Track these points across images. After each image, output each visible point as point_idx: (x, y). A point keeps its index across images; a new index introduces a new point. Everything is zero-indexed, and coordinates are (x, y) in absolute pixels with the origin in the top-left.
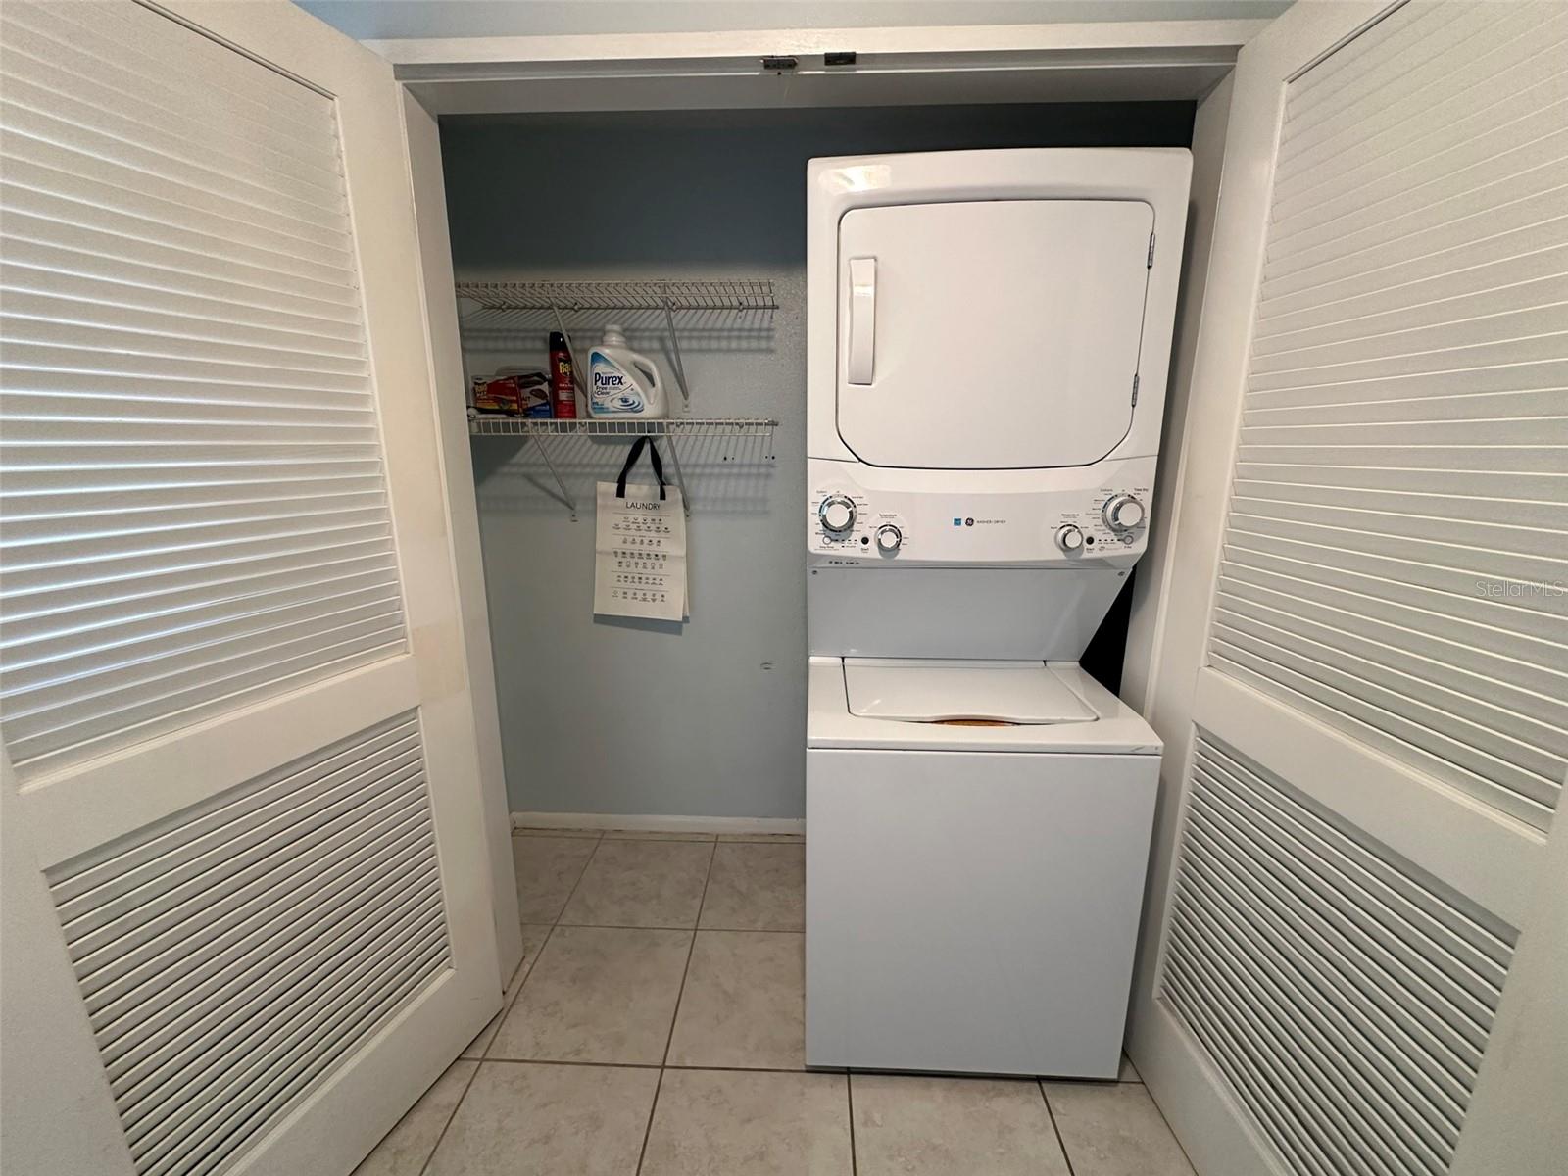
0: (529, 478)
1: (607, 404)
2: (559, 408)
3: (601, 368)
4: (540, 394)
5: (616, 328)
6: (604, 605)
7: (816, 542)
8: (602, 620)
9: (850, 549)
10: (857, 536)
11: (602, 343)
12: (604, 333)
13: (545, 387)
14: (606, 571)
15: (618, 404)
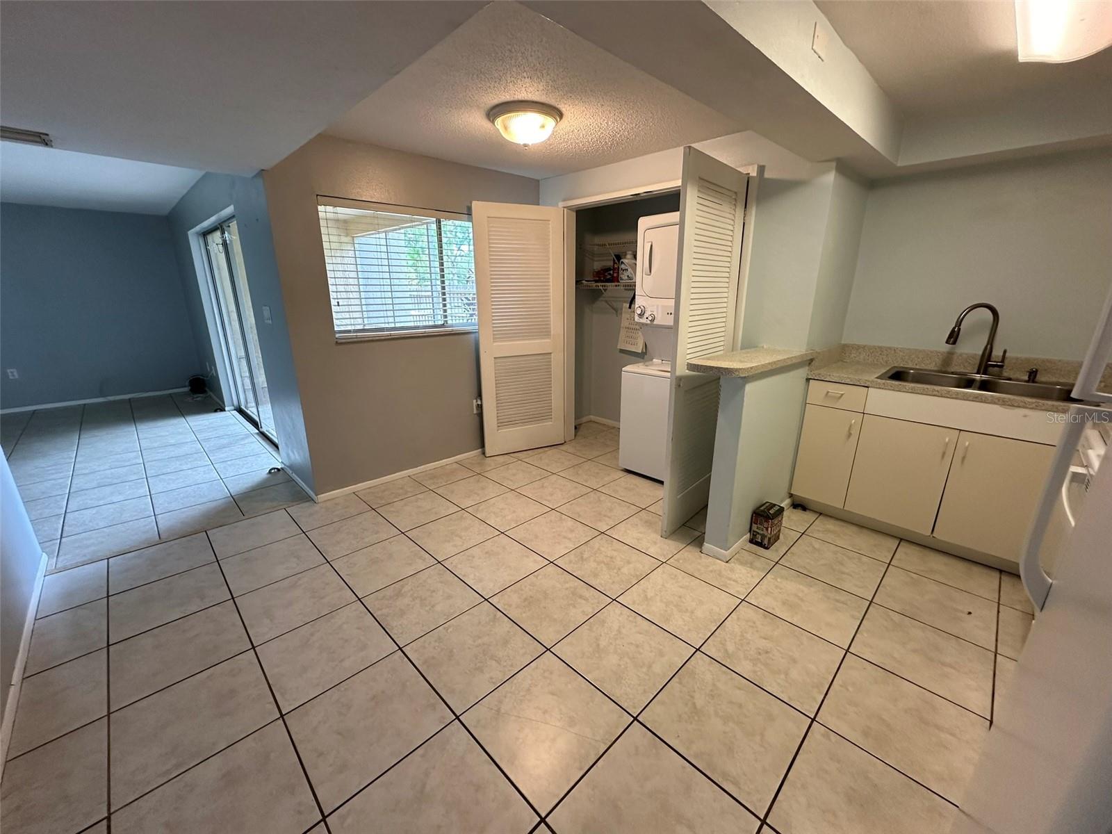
0: (606, 301)
1: (623, 278)
2: (615, 279)
3: (623, 266)
4: (610, 274)
5: (630, 252)
6: (621, 346)
7: (637, 318)
8: (622, 351)
9: (644, 321)
10: (645, 317)
11: (625, 258)
12: (626, 255)
13: (611, 272)
14: (623, 333)
15: (626, 277)
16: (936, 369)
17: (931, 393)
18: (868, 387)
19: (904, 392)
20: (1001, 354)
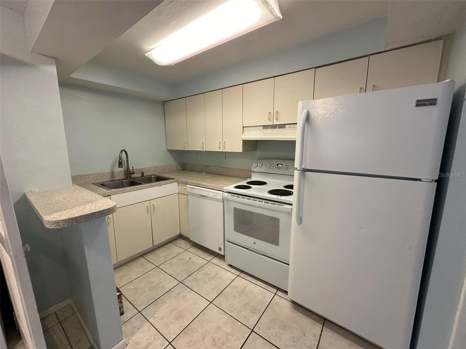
16: (109, 180)
17: (137, 189)
18: (110, 196)
19: (127, 192)
20: (132, 168)
